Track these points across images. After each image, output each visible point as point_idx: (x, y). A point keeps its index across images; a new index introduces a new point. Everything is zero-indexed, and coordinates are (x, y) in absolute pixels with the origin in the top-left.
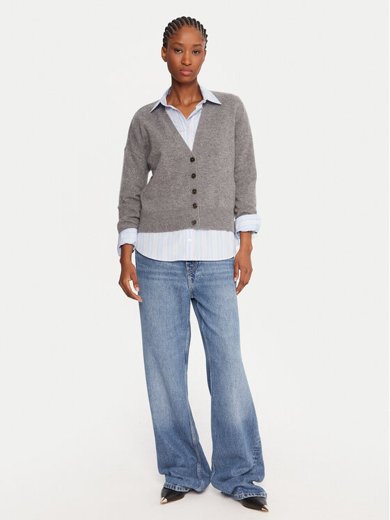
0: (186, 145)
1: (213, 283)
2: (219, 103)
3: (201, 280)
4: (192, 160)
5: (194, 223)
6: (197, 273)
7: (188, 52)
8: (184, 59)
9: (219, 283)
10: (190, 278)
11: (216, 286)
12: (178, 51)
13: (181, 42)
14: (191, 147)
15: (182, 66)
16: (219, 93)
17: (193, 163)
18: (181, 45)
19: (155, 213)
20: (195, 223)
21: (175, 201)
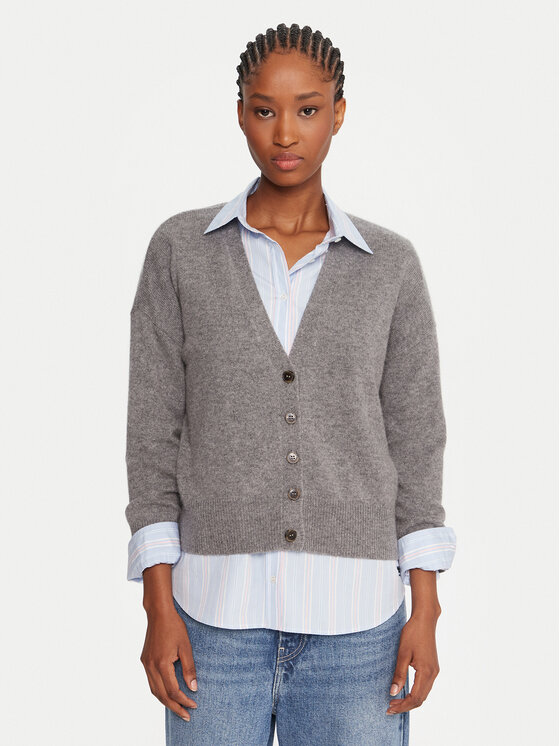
0: (276, 340)
1: (334, 690)
2: (366, 248)
3: (307, 682)
4: (288, 377)
5: (291, 536)
6: (301, 665)
7: (287, 116)
8: (278, 133)
9: (347, 690)
10: (281, 672)
11: (341, 699)
12: (265, 112)
13: (269, 93)
14: (287, 343)
15: (276, 150)
16: (366, 223)
17: (291, 386)
18: (266, 99)
19: (198, 505)
20: (294, 538)
21: (244, 479)
